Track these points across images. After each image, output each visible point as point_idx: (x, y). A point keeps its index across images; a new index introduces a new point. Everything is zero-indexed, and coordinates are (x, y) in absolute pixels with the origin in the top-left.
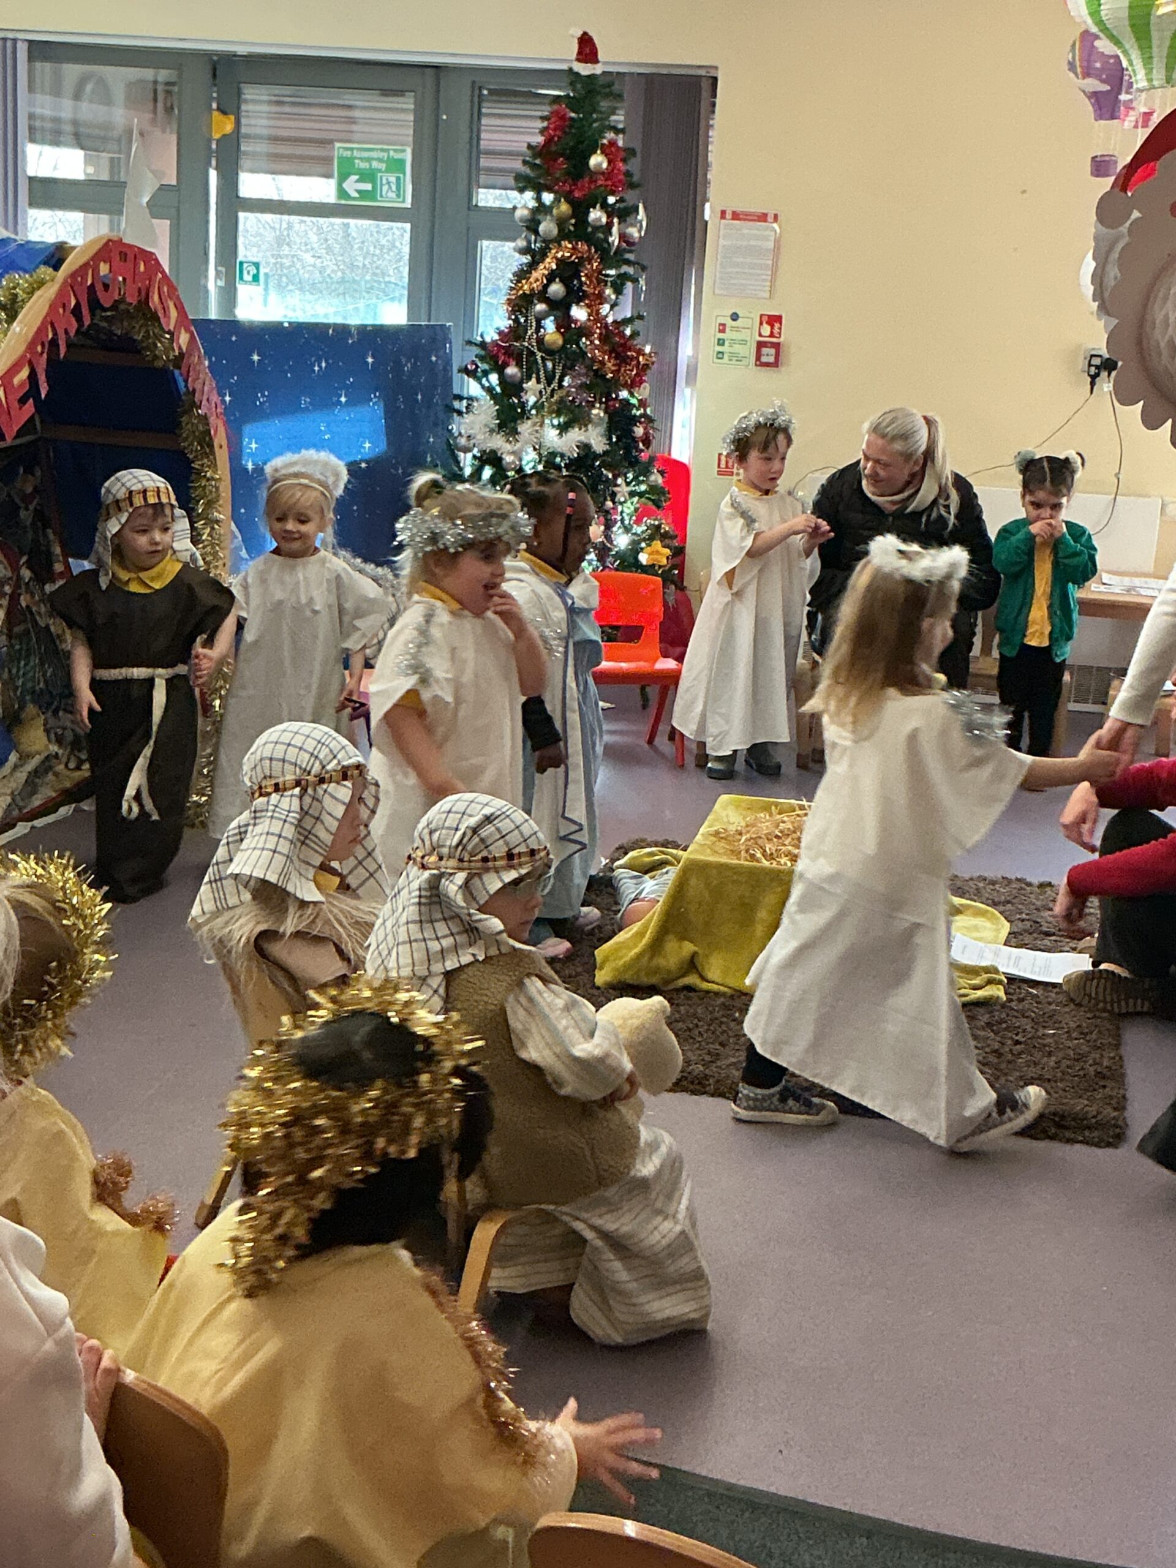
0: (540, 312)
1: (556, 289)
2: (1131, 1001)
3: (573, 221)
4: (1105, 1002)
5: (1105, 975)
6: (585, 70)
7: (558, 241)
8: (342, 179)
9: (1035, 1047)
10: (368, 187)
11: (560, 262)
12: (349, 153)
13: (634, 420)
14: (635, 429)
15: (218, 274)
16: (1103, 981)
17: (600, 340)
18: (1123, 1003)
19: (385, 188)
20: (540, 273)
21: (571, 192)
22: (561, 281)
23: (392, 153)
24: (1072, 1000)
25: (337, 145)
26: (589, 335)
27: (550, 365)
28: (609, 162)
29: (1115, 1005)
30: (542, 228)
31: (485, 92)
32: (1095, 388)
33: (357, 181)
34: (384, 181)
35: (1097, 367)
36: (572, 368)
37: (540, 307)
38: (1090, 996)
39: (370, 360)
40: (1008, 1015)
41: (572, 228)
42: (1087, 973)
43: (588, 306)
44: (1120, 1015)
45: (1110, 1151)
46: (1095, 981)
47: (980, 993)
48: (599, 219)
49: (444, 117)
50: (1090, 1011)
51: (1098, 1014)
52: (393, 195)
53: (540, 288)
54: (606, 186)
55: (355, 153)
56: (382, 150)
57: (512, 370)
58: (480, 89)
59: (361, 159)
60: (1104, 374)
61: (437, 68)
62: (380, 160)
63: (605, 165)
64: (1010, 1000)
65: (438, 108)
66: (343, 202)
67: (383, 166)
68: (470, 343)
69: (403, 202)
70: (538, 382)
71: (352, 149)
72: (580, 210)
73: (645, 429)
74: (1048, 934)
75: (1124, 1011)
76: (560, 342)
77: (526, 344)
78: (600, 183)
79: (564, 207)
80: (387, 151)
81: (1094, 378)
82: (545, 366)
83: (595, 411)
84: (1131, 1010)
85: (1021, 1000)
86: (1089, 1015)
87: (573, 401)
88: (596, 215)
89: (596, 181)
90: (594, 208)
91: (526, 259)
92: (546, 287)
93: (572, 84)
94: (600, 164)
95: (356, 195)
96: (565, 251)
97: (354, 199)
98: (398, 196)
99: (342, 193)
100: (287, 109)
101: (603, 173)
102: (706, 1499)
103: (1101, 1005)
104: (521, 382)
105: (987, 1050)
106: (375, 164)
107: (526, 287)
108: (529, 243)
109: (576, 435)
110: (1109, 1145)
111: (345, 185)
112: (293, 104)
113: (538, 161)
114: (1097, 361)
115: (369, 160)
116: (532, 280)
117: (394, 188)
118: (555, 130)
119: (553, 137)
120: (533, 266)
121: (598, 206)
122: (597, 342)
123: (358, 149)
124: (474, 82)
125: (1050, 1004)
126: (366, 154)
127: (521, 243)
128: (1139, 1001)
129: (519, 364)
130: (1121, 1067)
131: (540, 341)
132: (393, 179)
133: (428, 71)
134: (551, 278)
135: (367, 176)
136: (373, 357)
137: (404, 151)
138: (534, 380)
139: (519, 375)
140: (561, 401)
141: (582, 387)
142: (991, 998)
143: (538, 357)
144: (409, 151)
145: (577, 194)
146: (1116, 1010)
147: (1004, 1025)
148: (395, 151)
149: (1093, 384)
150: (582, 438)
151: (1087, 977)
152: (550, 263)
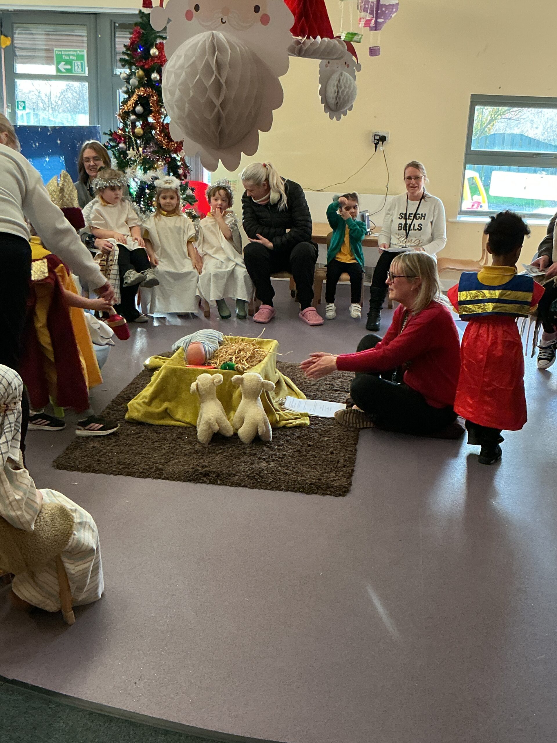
0: (133, 119)
1: (139, 109)
2: (365, 423)
3: (146, 79)
4: (353, 423)
5: (353, 411)
6: (146, 11)
7: (138, 87)
8: (58, 63)
9: (317, 447)
10: (69, 67)
11: (140, 97)
12: (60, 53)
13: (178, 167)
14: (179, 170)
15: (7, 107)
16: (352, 414)
17: (159, 131)
18: (361, 424)
19: (76, 67)
20: (131, 102)
21: (143, 66)
22: (142, 105)
23: (78, 52)
24: (339, 423)
25: (55, 49)
26: (155, 129)
27: (138, 142)
28: (159, 53)
29: (358, 425)
30: (131, 81)
31: (117, 25)
32: (377, 149)
33: (64, 65)
34: (76, 65)
35: (377, 140)
36: (149, 144)
37: (133, 117)
38: (346, 422)
39: (59, 142)
40: (308, 432)
41: (146, 82)
42: (344, 411)
43: (154, 116)
44: (360, 428)
45: (341, 498)
46: (348, 414)
47: (298, 422)
48: (156, 78)
49: (100, 36)
50: (346, 428)
51: (349, 429)
52: (80, 71)
53: (132, 109)
54: (158, 63)
55: (63, 53)
56: (74, 51)
57: (122, 145)
58: (115, 23)
59: (66, 55)
60: (380, 143)
61: (95, 14)
62: (73, 55)
63: (157, 53)
64: (311, 424)
65: (96, 32)
66: (59, 74)
67: (75, 58)
68: (105, 134)
69: (84, 73)
70: (133, 150)
71: (61, 51)
72: (148, 73)
73: (183, 170)
74: (336, 391)
75: (362, 427)
76: (142, 132)
77: (127, 134)
78: (155, 61)
79: (141, 72)
80: (76, 51)
81: (376, 145)
82: (136, 143)
83: (159, 163)
84: (365, 426)
85: (316, 424)
86: (345, 430)
87: (149, 158)
88: (155, 76)
89: (154, 61)
90: (153, 72)
91: (126, 96)
92: (134, 108)
93: (141, 17)
94: (154, 53)
95: (64, 71)
96: (141, 92)
97: (64, 72)
98: (82, 71)
99: (58, 70)
100: (51, 37)
101: (157, 57)
102: (88, 716)
103: (351, 425)
104: (126, 150)
105: (295, 450)
106: (71, 57)
107: (126, 108)
108: (128, 89)
109: (151, 173)
110: (340, 495)
111: (59, 67)
112: (54, 35)
113: (129, 52)
114: (377, 137)
115: (69, 55)
116: (128, 105)
117: (80, 67)
118: (135, 38)
119: (135, 41)
120: (129, 98)
121: (155, 72)
122: (158, 132)
123: (64, 51)
124: (111, 21)
125: (329, 425)
126: (67, 53)
127: (125, 89)
128: (368, 423)
129: (125, 143)
130: (355, 455)
131: (133, 133)
132: (79, 64)
133: (92, 16)
134: (136, 104)
135: (68, 62)
136: (60, 140)
137: (83, 51)
138: (131, 149)
139: (125, 147)
140: (144, 159)
141: (154, 152)
142: (302, 424)
143: (133, 139)
144: (85, 51)
145: (146, 67)
146: (358, 427)
147: (306, 437)
148: (80, 51)
149: (376, 147)
150: (154, 175)
151: (344, 413)
152: (135, 97)
